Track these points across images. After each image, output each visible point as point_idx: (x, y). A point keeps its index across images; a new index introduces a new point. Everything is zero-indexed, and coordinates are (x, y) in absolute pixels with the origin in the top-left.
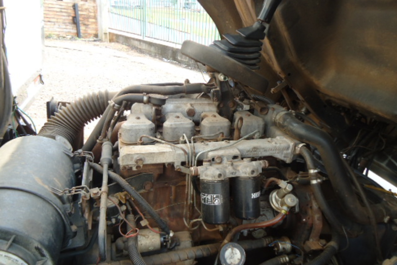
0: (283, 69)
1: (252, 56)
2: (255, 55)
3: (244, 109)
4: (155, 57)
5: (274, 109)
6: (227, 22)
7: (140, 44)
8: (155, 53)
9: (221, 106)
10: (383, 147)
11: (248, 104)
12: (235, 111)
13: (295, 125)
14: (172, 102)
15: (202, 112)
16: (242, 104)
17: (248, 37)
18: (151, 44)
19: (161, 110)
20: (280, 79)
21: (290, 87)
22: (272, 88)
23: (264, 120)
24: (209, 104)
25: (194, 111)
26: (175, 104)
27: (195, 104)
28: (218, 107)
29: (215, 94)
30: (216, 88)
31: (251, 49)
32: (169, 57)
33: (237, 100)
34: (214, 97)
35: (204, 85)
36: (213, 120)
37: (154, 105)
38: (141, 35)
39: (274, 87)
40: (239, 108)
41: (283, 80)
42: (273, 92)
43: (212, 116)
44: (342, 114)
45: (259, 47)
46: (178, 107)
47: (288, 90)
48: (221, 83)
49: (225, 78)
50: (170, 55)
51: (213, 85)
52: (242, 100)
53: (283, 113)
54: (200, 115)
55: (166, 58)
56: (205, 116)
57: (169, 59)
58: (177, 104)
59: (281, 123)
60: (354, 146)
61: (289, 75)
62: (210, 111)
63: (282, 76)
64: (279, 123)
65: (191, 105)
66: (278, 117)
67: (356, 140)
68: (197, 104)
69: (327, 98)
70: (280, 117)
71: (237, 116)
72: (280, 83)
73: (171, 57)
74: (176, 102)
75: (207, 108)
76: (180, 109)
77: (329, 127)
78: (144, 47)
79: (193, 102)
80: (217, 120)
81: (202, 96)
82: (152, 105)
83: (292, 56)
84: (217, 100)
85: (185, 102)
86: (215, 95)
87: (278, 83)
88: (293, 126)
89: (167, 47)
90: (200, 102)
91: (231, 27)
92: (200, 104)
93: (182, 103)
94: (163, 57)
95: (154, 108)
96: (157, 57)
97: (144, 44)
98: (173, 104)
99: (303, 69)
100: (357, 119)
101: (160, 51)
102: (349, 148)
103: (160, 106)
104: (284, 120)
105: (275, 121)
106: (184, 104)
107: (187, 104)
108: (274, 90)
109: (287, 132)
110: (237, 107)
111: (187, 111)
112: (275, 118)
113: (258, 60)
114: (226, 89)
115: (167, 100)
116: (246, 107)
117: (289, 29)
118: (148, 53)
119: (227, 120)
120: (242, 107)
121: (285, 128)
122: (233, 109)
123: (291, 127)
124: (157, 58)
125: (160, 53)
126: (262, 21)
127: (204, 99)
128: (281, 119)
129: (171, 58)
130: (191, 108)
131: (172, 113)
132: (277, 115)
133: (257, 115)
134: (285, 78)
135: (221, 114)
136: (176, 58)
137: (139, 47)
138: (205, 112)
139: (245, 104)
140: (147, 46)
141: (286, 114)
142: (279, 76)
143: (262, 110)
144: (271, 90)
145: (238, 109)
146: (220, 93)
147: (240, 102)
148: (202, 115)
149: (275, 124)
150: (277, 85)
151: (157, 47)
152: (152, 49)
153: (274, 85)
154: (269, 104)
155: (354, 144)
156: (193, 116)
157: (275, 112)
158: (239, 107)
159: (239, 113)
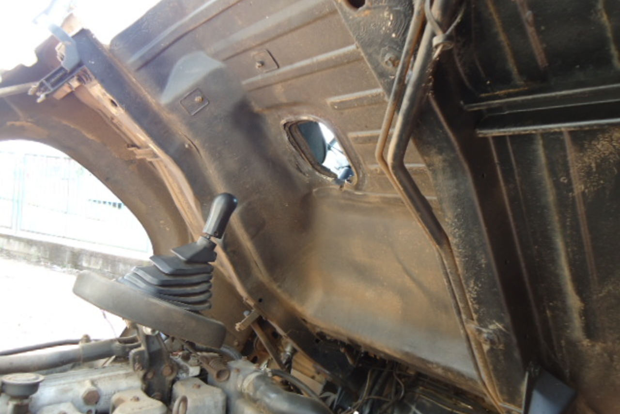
0: (250, 293)
1: (197, 288)
2: (203, 287)
3: (190, 375)
4: (38, 262)
5: (238, 370)
6: (162, 222)
7: (8, 241)
8: (39, 258)
9: (150, 376)
10: (402, 394)
11: (197, 365)
12: (173, 382)
13: (273, 396)
14: (53, 383)
15: (115, 393)
16: (186, 367)
17: (190, 261)
18: (30, 243)
19: (27, 406)
20: (248, 308)
21: (264, 318)
22: (237, 322)
23: (224, 391)
24: (127, 375)
25: (98, 394)
26: (60, 384)
27: (99, 379)
28: (144, 378)
29: (137, 357)
30: (139, 346)
31: (195, 279)
32: (65, 263)
33: (178, 358)
34: (137, 363)
35: (117, 343)
36: (133, 409)
37: (13, 398)
38: (11, 228)
39: (240, 322)
40: (181, 374)
41: (252, 308)
42: (239, 329)
43: (131, 400)
44: (342, 350)
45: (209, 273)
46: (65, 391)
47: (261, 322)
48: (147, 337)
49: (153, 331)
50: (67, 260)
51: (133, 340)
52: (186, 358)
53: (252, 377)
54: (110, 398)
55: (59, 265)
56: (120, 401)
57: (65, 267)
58: (64, 384)
59: (251, 394)
60: (366, 398)
61: (260, 300)
62: (130, 388)
63: (251, 303)
64: (248, 395)
65: (93, 383)
66: (246, 384)
67: (366, 388)
68: (104, 377)
69: (318, 330)
70: (249, 384)
71: (179, 390)
72: (248, 315)
73: (69, 263)
74: (63, 382)
75: (124, 383)
76: (70, 395)
77: (327, 372)
78: (15, 247)
79: (96, 376)
80: (140, 408)
81: (115, 360)
82: (9, 397)
83: (261, 273)
84: (141, 368)
85: (80, 378)
86: (137, 360)
87: (246, 313)
88: (269, 397)
89: (61, 246)
90: (111, 374)
91: (168, 229)
92: (110, 378)
93: (74, 381)
94: (54, 263)
95: (11, 405)
96: (42, 263)
97: (17, 243)
98: (55, 386)
99: (279, 291)
100: (362, 355)
101: (48, 253)
102: (360, 401)
103: (26, 397)
104: (256, 389)
105: (241, 390)
106: (79, 382)
107: (84, 381)
108: (240, 325)
109: (262, 410)
110: (177, 374)
111: (84, 396)
112: (242, 385)
113: (207, 295)
114: (155, 347)
115: (41, 384)
116: (195, 371)
117: (253, 237)
118: (25, 259)
119: (159, 404)
120: (187, 371)
121: (258, 403)
122: (171, 378)
123: (267, 400)
124: (42, 265)
125: (47, 257)
126: (211, 236)
127: (118, 365)
128: (251, 388)
129: (69, 265)
130: (93, 388)
131: (51, 407)
132: (243, 380)
133: (212, 385)
134: (255, 305)
135: (149, 391)
136: (79, 264)
137: (6, 247)
138: (119, 391)
139: (191, 365)
140: (22, 244)
141: (259, 377)
142: (247, 303)
143: (219, 374)
144: (236, 326)
145: (180, 376)
146: (146, 355)
147: (182, 363)
148: (114, 398)
149: (241, 395)
150: (244, 317)
151: (42, 248)
152: (33, 251)
153: (240, 318)
154: (232, 359)
155: (364, 394)
156: (96, 403)
157: (241, 377)
158: (181, 371)
159: (182, 384)
